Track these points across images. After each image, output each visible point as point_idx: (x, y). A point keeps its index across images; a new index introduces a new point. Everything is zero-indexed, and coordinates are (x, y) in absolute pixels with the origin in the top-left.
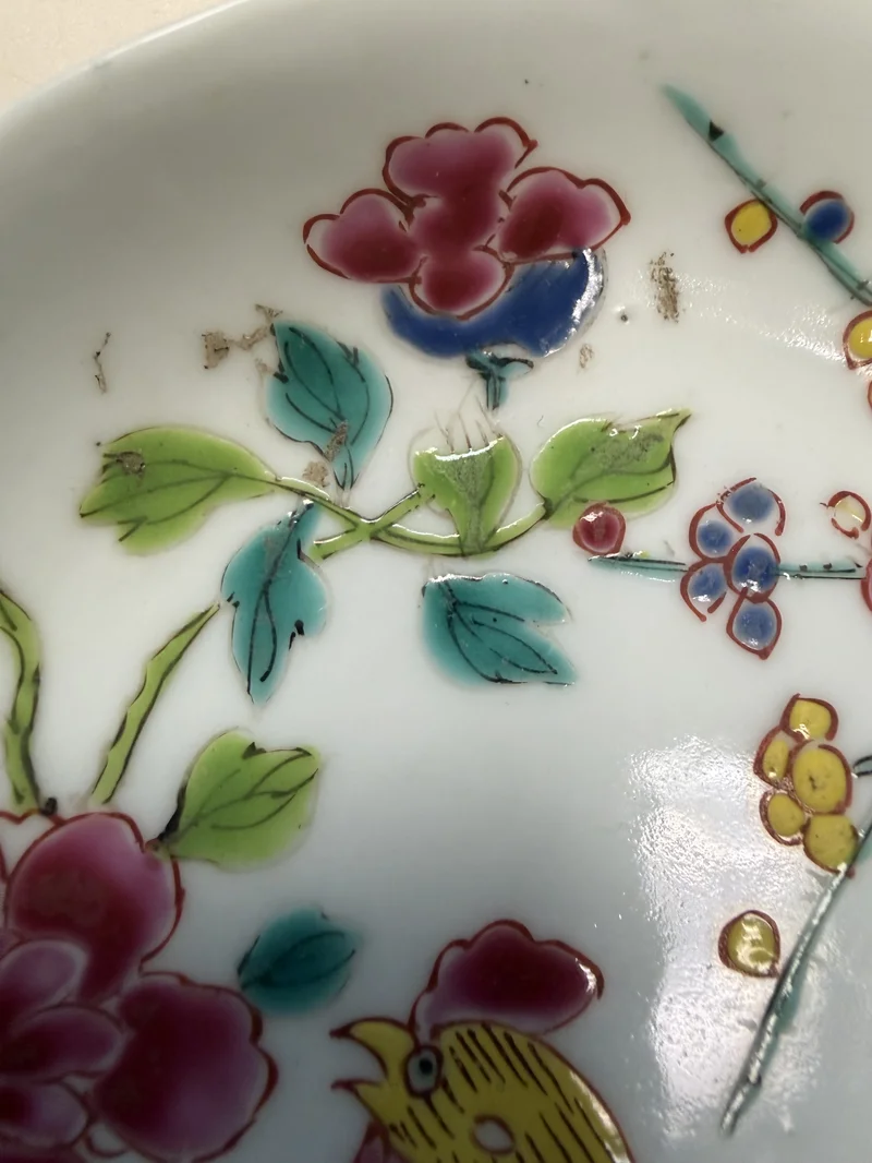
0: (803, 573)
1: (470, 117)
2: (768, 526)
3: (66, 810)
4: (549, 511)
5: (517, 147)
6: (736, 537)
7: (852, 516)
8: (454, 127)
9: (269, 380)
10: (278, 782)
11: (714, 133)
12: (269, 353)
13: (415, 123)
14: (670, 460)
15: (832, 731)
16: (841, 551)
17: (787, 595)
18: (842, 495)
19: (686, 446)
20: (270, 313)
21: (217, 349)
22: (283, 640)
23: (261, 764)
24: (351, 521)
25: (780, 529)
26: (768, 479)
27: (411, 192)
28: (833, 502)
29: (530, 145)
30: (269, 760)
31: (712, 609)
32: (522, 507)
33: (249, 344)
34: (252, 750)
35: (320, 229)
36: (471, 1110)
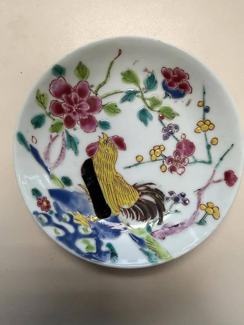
0: (174, 137)
1: (186, 72)
2: (176, 131)
3: (98, 96)
4: (159, 111)
5: (187, 78)
6: (172, 129)
7: (183, 137)
8: (184, 71)
9: (147, 77)
10: (116, 110)
11: (204, 93)
12: (150, 75)
13: (181, 68)
14: (174, 117)
16: (179, 138)
17: (171, 137)
18: (184, 134)
19: (176, 118)
20: (153, 72)
21: (146, 70)
22: (127, 100)
23: (116, 108)
24: (142, 96)
25: (176, 132)
26: (180, 127)
27: (175, 73)
28: (183, 134)
29: (189, 79)
31: (164, 132)
32: (157, 109)
33: (149, 72)
34: (116, 106)
35: (164, 68)
36: (107, 148)
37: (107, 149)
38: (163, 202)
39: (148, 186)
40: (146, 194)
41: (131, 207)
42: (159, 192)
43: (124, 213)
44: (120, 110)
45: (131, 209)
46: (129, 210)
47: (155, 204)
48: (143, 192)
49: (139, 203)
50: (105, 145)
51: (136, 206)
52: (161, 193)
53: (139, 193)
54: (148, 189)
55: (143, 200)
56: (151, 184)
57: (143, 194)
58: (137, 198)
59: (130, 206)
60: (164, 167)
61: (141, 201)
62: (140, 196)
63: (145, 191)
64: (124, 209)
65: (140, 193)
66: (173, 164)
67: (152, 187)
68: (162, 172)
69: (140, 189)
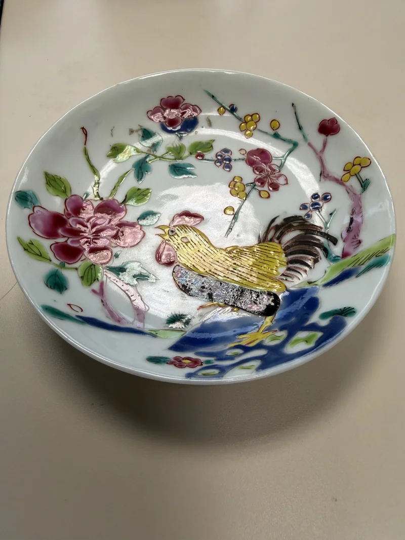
0: (235, 160)
1: (174, 96)
2: (229, 154)
3: (104, 199)
4: (191, 154)
5: (182, 100)
6: (224, 156)
7: (243, 152)
8: (172, 97)
9: (141, 137)
10: (144, 193)
11: (213, 97)
12: (140, 133)
13: (165, 96)
14: (212, 146)
15: (242, 180)
16: (242, 157)
17: (233, 163)
18: (242, 149)
19: (214, 144)
20: (141, 126)
21: (132, 132)
22: (144, 173)
23: (140, 191)
24: (156, 157)
25: (231, 154)
26: (228, 148)
27: (165, 107)
28: (240, 150)
29: (184, 100)
30: (142, 191)
31: (220, 165)
32: (187, 153)
33: (137, 131)
34: (139, 189)
35: (149, 113)
36: (181, 237)
37: (182, 238)
38: (308, 224)
39: (273, 225)
40: (282, 234)
41: (287, 264)
42: (292, 219)
43: (289, 279)
44: (148, 189)
45: (290, 265)
46: (289, 269)
47: (305, 234)
48: (277, 236)
49: (288, 250)
50: (176, 236)
51: (290, 257)
52: (295, 218)
53: (274, 242)
54: (277, 228)
55: (288, 244)
56: (273, 221)
57: (279, 238)
58: (279, 248)
59: (285, 264)
60: (262, 193)
61: (288, 246)
62: (280, 243)
63: (278, 234)
64: (283, 275)
65: (276, 241)
66: (267, 181)
67: (278, 222)
68: (267, 199)
69: (270, 236)
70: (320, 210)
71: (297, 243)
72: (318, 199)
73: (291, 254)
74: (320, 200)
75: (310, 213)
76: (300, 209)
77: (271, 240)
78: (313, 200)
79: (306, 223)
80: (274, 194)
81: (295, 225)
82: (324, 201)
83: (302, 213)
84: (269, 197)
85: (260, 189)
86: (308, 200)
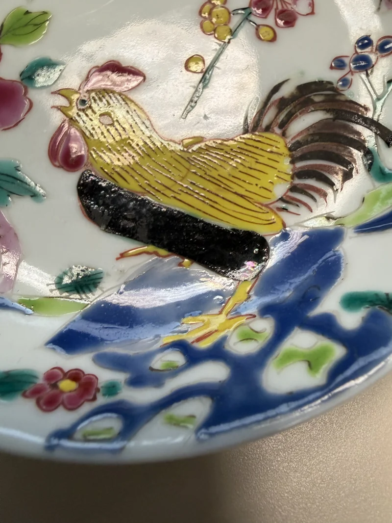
10: (37, 21)
15: (225, 2)
23: (30, 16)
30: (33, 15)
34: (27, 12)
36: (98, 113)
37: (101, 115)
38: (342, 98)
40: (290, 118)
41: (292, 178)
42: (313, 87)
43: (291, 208)
44: (45, 13)
45: (297, 181)
46: (294, 189)
47: (334, 119)
48: (279, 121)
49: (297, 151)
50: (89, 112)
51: (299, 165)
52: (319, 86)
53: (273, 132)
56: (276, 89)
57: (283, 125)
58: (281, 145)
59: (288, 178)
60: (263, 30)
61: (298, 142)
62: (284, 135)
63: (282, 116)
64: (282, 199)
65: (278, 131)
67: (286, 91)
68: (271, 44)
70: (369, 72)
71: (317, 137)
72: (369, 49)
73: (303, 158)
74: (372, 51)
75: (349, 77)
76: (332, 68)
77: (268, 129)
78: (359, 50)
79: (338, 98)
80: (284, 34)
81: (317, 99)
82: (379, 54)
83: (334, 76)
84: (274, 39)
85: (259, 21)
86: (348, 50)
